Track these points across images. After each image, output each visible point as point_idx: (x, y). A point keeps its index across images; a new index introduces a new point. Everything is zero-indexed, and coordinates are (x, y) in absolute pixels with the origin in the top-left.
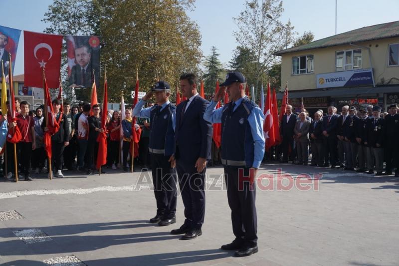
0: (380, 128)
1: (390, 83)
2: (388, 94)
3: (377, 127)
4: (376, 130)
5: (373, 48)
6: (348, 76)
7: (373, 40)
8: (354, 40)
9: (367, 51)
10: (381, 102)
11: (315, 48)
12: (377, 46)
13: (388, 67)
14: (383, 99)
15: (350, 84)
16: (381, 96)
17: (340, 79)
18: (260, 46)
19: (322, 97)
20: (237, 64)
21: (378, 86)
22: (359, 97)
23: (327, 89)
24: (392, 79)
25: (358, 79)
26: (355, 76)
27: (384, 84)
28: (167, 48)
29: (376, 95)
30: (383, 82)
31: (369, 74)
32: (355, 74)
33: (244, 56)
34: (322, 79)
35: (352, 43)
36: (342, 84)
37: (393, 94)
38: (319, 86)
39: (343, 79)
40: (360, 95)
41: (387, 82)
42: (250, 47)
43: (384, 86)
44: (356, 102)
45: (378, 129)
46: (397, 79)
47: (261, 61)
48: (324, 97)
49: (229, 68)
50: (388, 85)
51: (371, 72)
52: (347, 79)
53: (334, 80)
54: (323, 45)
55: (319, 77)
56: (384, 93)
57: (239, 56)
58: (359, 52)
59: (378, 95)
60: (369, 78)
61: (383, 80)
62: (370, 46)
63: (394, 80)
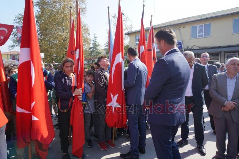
1: (192, 49)
5: (182, 29)
7: (183, 23)
8: (171, 24)
9: (178, 31)
12: (184, 27)
13: (191, 39)
21: (185, 50)
27: (189, 49)
30: (188, 48)
41: (191, 48)
46: (196, 46)
51: (181, 43)
60: (180, 46)
61: (188, 47)
62: (180, 27)
63: (194, 47)
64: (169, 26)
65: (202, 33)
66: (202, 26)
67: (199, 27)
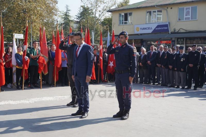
0: (184, 60)
1: (179, 32)
2: (178, 39)
3: (182, 59)
4: (182, 61)
5: (169, 9)
6: (154, 27)
7: (169, 4)
8: (158, 4)
9: (165, 11)
10: (173, 43)
11: (134, 8)
12: (171, 8)
13: (178, 21)
14: (174, 41)
15: (155, 32)
16: (174, 39)
17: (149, 28)
18: (96, 6)
19: (137, 39)
20: (81, 17)
21: (172, 33)
22: (162, 40)
23: (141, 34)
24: (180, 29)
25: (160, 28)
26: (158, 26)
27: (176, 32)
28: (35, 4)
29: (170, 39)
30: (175, 31)
31: (166, 26)
32: (158, 25)
33: (85, 12)
34: (138, 28)
35: (157, 6)
36: (150, 31)
37: (181, 38)
38: (136, 32)
39: (151, 28)
40: (162, 38)
41: (177, 30)
42: (89, 6)
43: (175, 33)
44: (159, 43)
45: (183, 60)
46: (183, 29)
47: (97, 15)
48: (139, 39)
49: (76, 20)
50: (178, 33)
51: (168, 25)
52: (153, 29)
53: (145, 29)
54: (138, 6)
55: (136, 26)
56: (175, 38)
57: (82, 12)
58: (161, 11)
59: (171, 38)
60: (167, 28)
61: (175, 30)
62: (167, 8)
63: (181, 30)
64: (156, 6)
65: (189, 16)
66: (189, 8)
67: (186, 9)
